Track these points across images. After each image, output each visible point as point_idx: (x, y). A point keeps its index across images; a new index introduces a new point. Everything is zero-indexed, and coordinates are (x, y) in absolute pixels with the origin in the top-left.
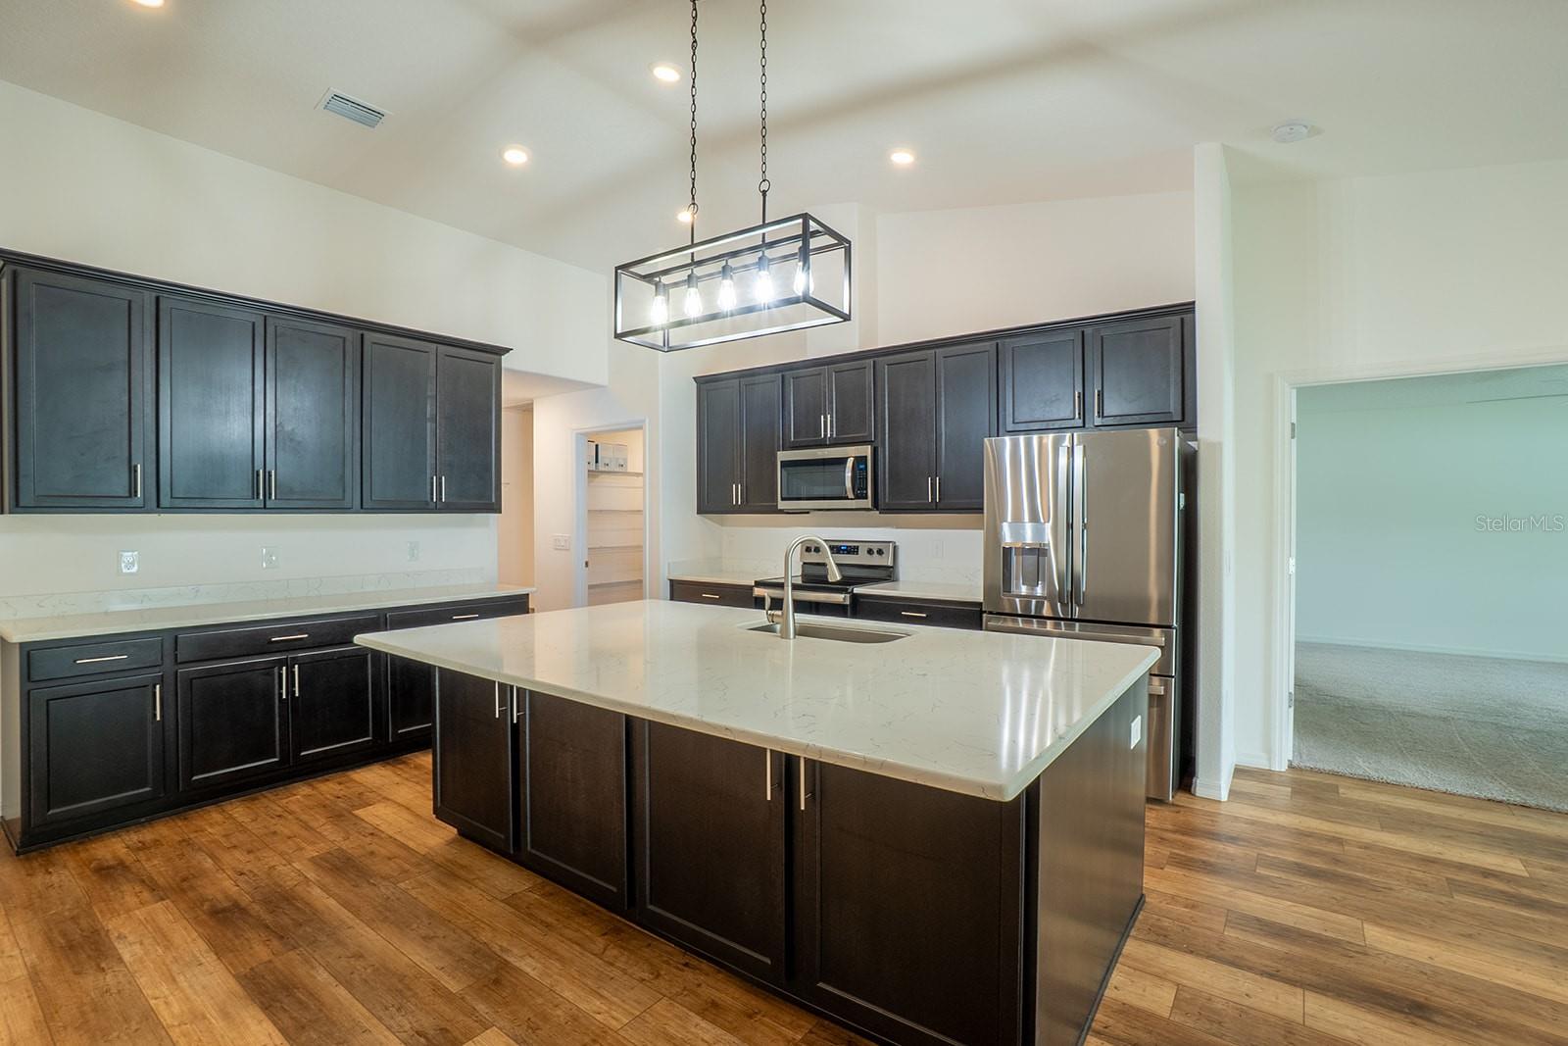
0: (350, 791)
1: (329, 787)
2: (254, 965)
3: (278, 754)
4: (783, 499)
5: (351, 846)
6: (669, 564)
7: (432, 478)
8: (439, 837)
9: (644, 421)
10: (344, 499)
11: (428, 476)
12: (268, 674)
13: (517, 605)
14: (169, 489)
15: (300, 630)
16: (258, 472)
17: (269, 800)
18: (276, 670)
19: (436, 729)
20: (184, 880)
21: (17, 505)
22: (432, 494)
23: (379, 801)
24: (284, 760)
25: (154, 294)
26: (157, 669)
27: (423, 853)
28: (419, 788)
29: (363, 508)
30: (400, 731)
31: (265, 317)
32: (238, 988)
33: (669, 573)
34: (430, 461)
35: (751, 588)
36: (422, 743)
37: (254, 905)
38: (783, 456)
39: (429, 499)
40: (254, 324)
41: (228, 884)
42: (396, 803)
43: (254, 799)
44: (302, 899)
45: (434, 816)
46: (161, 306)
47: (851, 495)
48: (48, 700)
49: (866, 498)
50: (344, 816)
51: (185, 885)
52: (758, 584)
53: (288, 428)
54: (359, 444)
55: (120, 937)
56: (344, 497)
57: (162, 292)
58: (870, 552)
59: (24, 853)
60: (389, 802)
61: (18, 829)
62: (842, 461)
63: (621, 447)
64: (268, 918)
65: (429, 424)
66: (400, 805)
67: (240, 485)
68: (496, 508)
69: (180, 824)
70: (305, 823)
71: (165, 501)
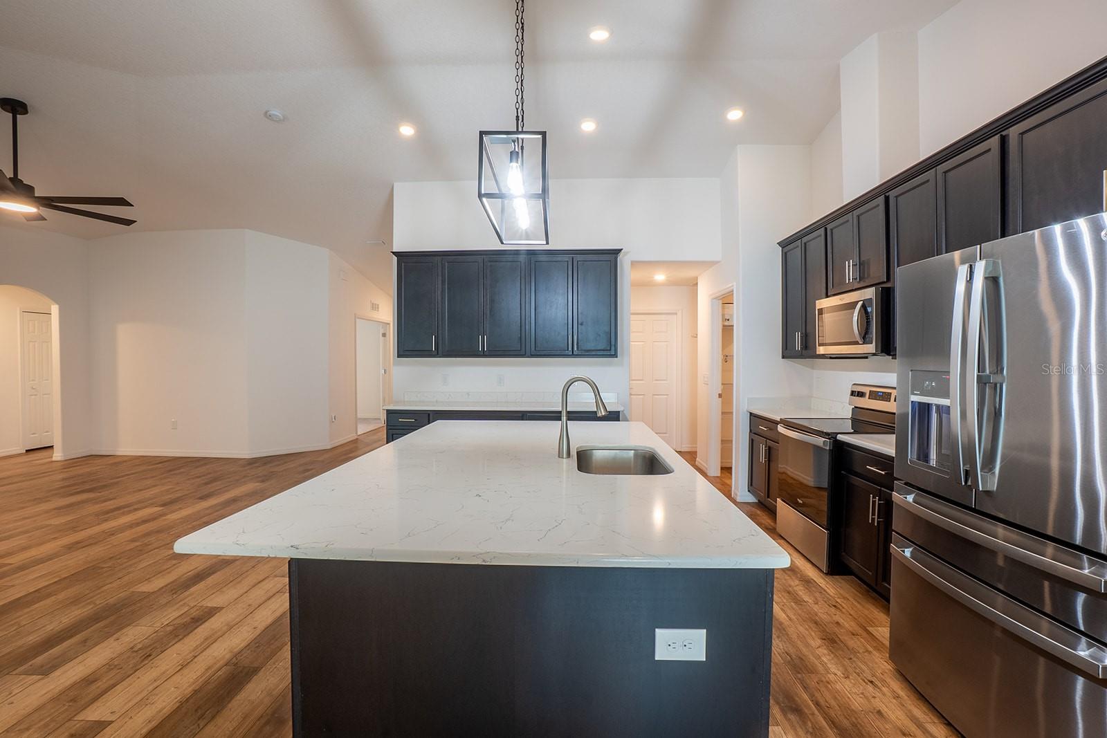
4: (819, 345)
10: (521, 350)
22: (569, 346)
29: (531, 355)
31: (483, 258)
35: (778, 424)
38: (819, 304)
46: (443, 262)
47: (859, 340)
49: (872, 342)
52: (782, 422)
54: (529, 319)
62: (855, 305)
71: (445, 353)
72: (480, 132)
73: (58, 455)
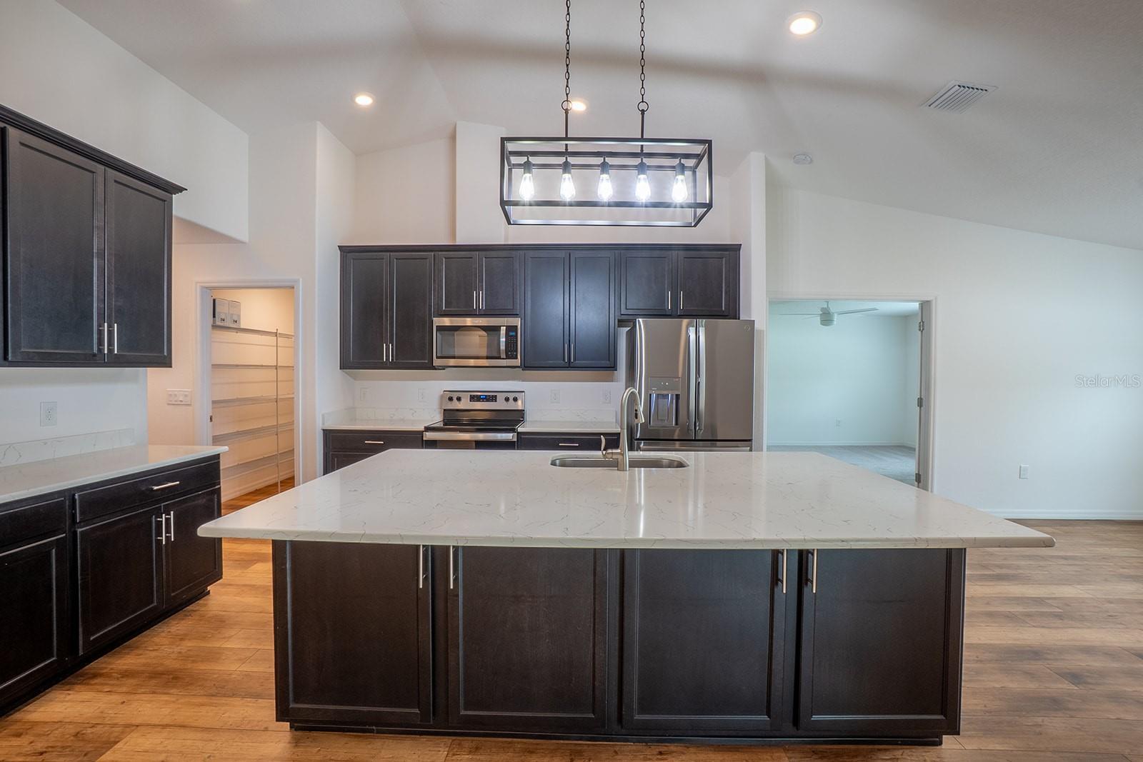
4: (437, 357)
6: (323, 415)
7: (102, 325)
9: (297, 281)
11: (96, 324)
22: (102, 345)
23: (123, 732)
29: (8, 362)
30: (92, 638)
33: (323, 424)
34: (98, 305)
35: (421, 433)
38: (438, 321)
39: (97, 350)
42: (154, 726)
47: (503, 356)
49: (517, 358)
52: (428, 429)
58: (507, 399)
60: (141, 728)
62: (497, 329)
63: (235, 304)
65: (96, 261)
68: (168, 362)
72: (711, 141)
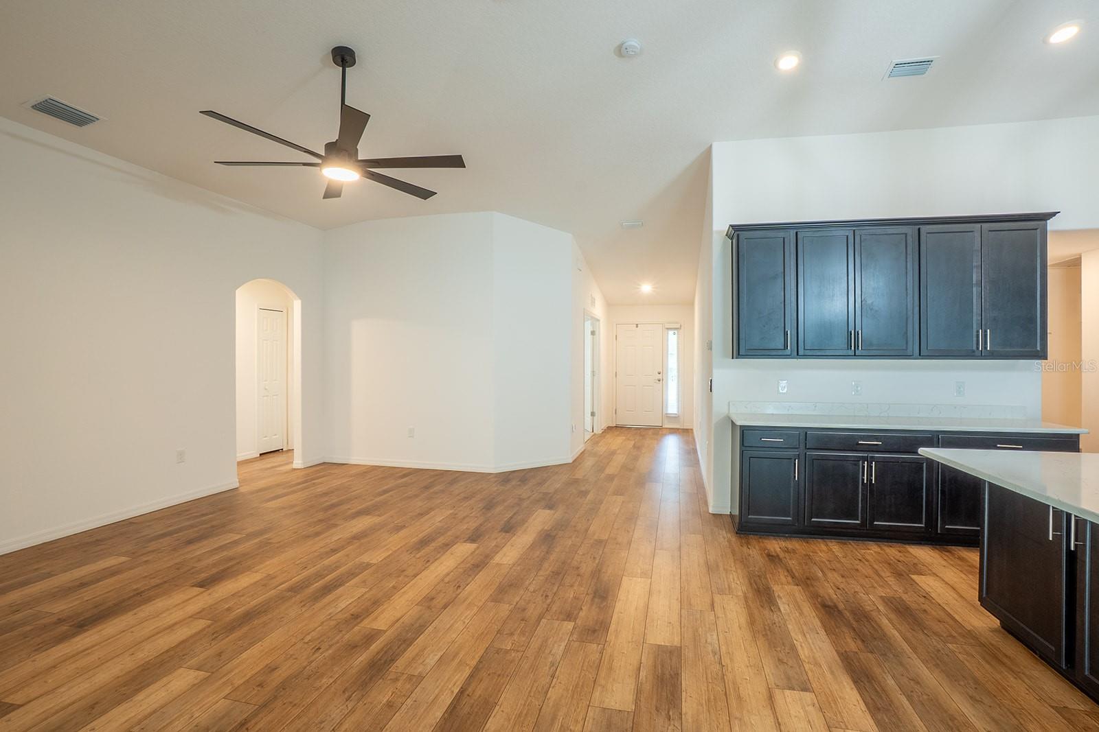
0: (907, 559)
1: (892, 551)
2: (848, 650)
3: (860, 519)
5: (908, 599)
7: (978, 332)
8: (985, 622)
10: (907, 349)
11: (975, 331)
12: (855, 465)
13: (1068, 443)
14: (803, 343)
15: (877, 438)
16: (851, 332)
17: (854, 547)
18: (861, 462)
19: (984, 532)
20: (808, 579)
21: (739, 354)
22: (978, 344)
23: (929, 574)
24: (863, 524)
25: (795, 231)
26: (796, 450)
27: (969, 629)
28: (963, 576)
29: (921, 356)
30: (947, 527)
31: (854, 231)
32: (837, 658)
34: (976, 318)
36: (971, 541)
37: (846, 612)
39: (975, 348)
40: (847, 236)
41: (831, 591)
42: (943, 580)
43: (845, 544)
44: (876, 621)
45: (979, 603)
46: (798, 236)
48: (750, 458)
50: (903, 575)
51: (809, 582)
53: (869, 302)
54: (918, 308)
55: (779, 596)
56: (907, 347)
57: (797, 228)
59: (739, 534)
60: (938, 579)
61: (737, 520)
64: (855, 624)
65: (974, 289)
66: (947, 583)
67: (840, 341)
68: (1042, 355)
69: (804, 544)
70: (876, 571)
71: (801, 352)
73: (298, 463)
